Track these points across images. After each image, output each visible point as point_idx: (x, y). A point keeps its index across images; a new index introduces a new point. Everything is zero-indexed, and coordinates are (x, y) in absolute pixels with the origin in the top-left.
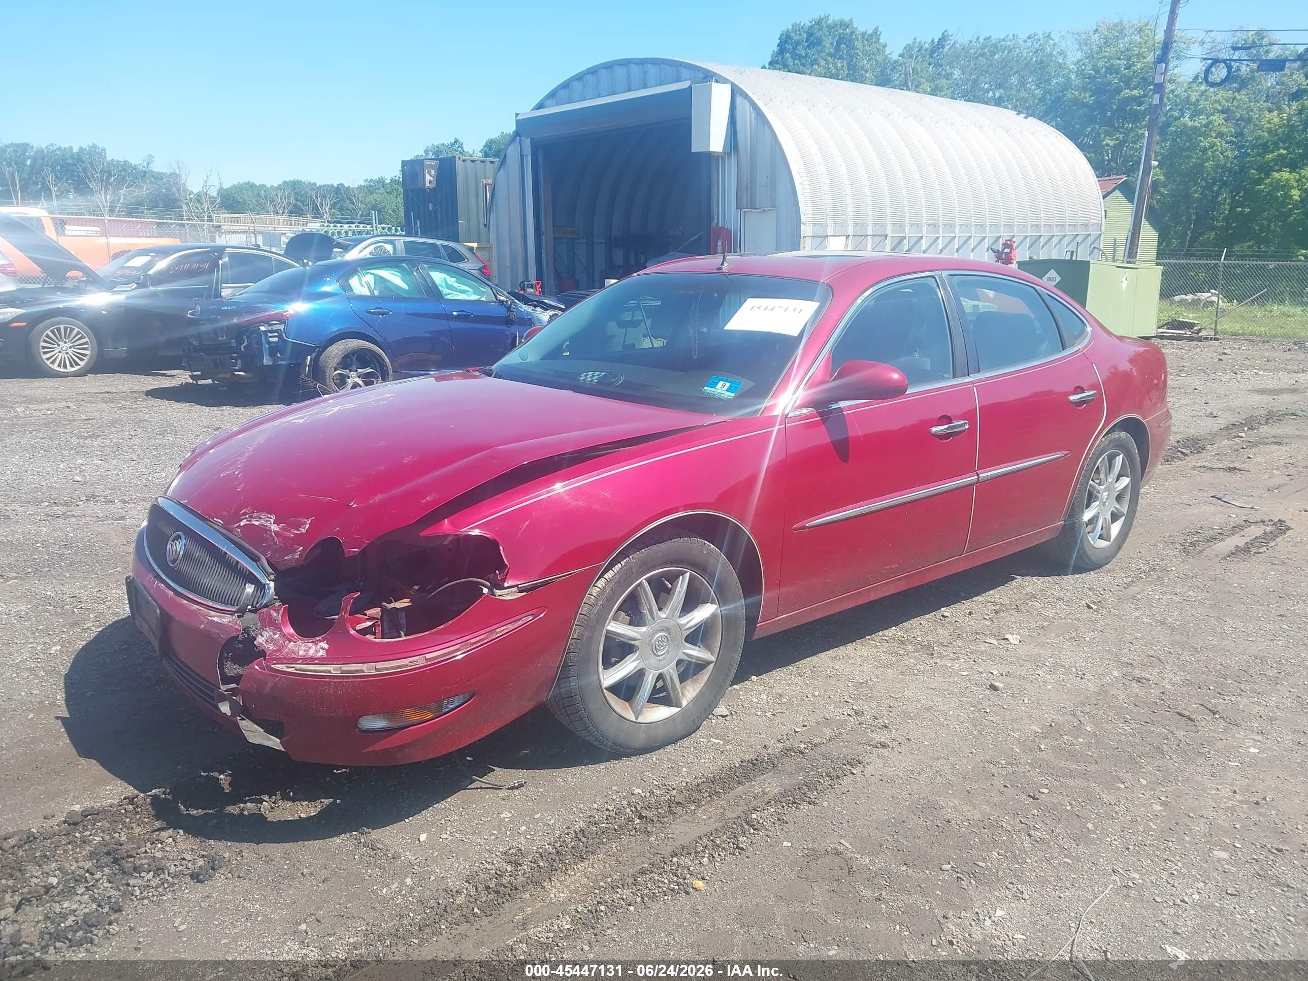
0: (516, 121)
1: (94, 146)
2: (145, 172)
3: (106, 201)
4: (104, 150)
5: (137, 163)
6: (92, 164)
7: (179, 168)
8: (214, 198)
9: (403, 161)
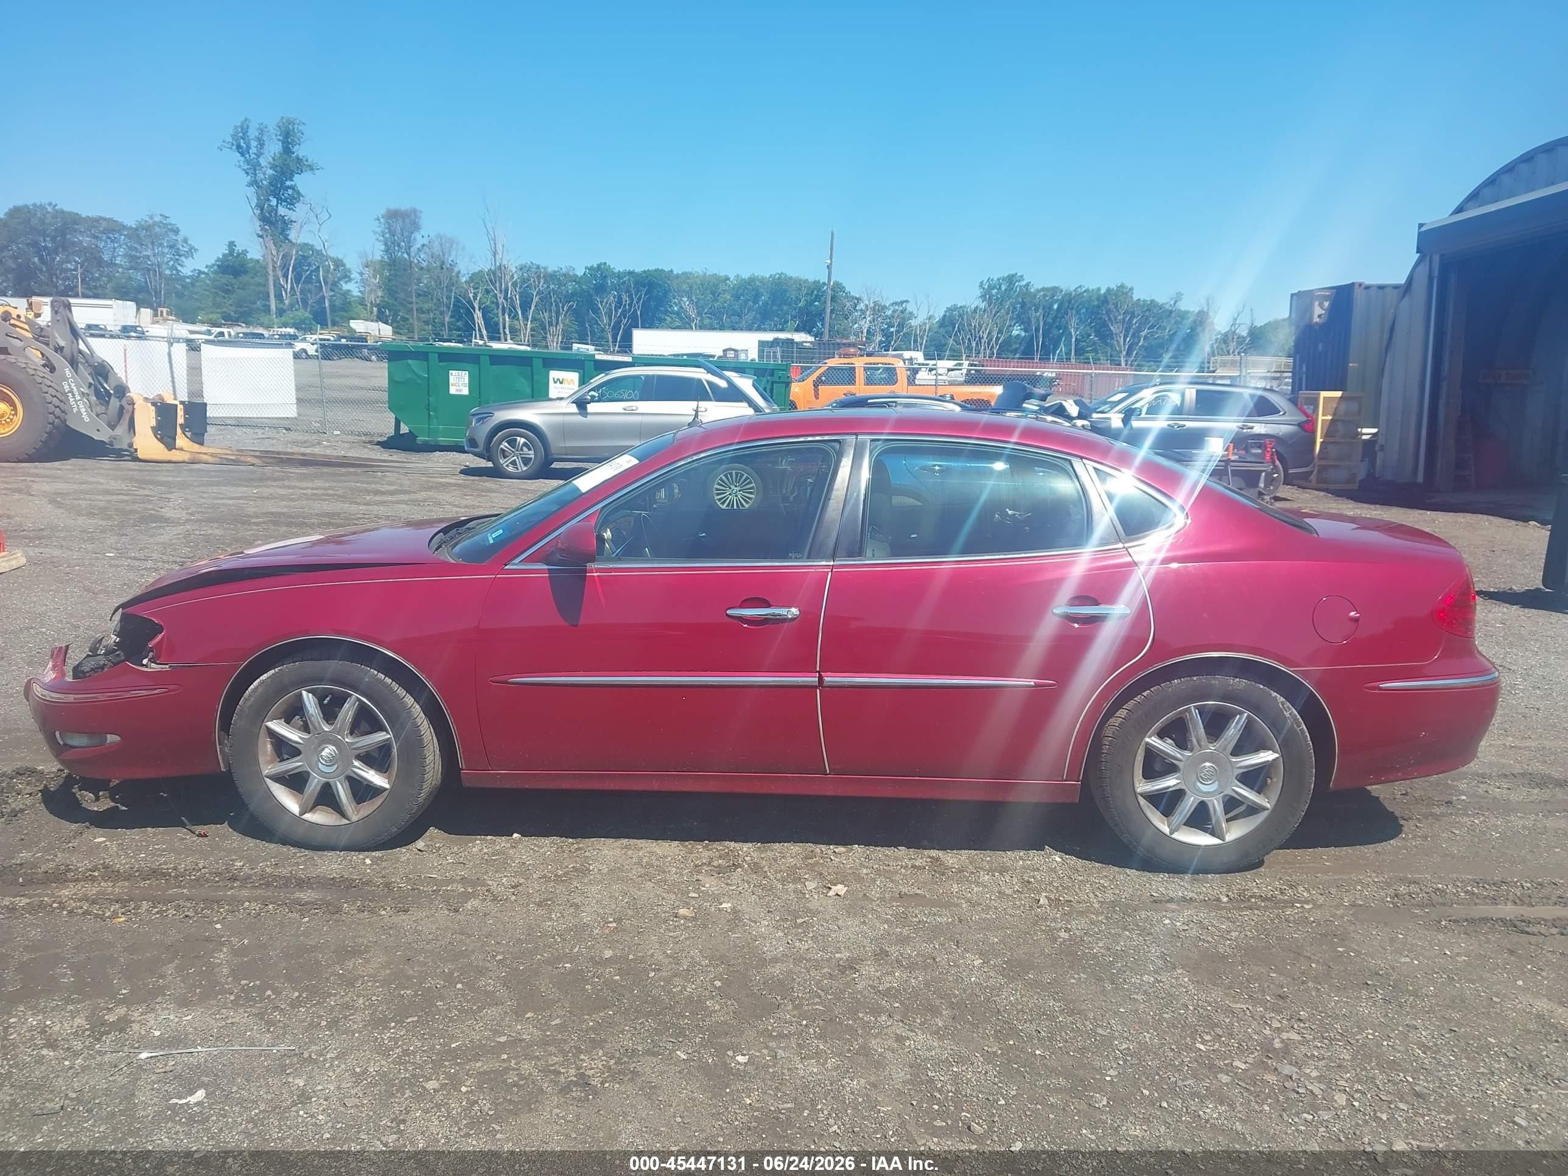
0: (1419, 234)
1: (1122, 286)
2: (1171, 312)
3: (1124, 345)
4: (1131, 289)
5: (1165, 302)
6: (1116, 305)
7: (1208, 305)
8: (1243, 337)
9: (1292, 295)
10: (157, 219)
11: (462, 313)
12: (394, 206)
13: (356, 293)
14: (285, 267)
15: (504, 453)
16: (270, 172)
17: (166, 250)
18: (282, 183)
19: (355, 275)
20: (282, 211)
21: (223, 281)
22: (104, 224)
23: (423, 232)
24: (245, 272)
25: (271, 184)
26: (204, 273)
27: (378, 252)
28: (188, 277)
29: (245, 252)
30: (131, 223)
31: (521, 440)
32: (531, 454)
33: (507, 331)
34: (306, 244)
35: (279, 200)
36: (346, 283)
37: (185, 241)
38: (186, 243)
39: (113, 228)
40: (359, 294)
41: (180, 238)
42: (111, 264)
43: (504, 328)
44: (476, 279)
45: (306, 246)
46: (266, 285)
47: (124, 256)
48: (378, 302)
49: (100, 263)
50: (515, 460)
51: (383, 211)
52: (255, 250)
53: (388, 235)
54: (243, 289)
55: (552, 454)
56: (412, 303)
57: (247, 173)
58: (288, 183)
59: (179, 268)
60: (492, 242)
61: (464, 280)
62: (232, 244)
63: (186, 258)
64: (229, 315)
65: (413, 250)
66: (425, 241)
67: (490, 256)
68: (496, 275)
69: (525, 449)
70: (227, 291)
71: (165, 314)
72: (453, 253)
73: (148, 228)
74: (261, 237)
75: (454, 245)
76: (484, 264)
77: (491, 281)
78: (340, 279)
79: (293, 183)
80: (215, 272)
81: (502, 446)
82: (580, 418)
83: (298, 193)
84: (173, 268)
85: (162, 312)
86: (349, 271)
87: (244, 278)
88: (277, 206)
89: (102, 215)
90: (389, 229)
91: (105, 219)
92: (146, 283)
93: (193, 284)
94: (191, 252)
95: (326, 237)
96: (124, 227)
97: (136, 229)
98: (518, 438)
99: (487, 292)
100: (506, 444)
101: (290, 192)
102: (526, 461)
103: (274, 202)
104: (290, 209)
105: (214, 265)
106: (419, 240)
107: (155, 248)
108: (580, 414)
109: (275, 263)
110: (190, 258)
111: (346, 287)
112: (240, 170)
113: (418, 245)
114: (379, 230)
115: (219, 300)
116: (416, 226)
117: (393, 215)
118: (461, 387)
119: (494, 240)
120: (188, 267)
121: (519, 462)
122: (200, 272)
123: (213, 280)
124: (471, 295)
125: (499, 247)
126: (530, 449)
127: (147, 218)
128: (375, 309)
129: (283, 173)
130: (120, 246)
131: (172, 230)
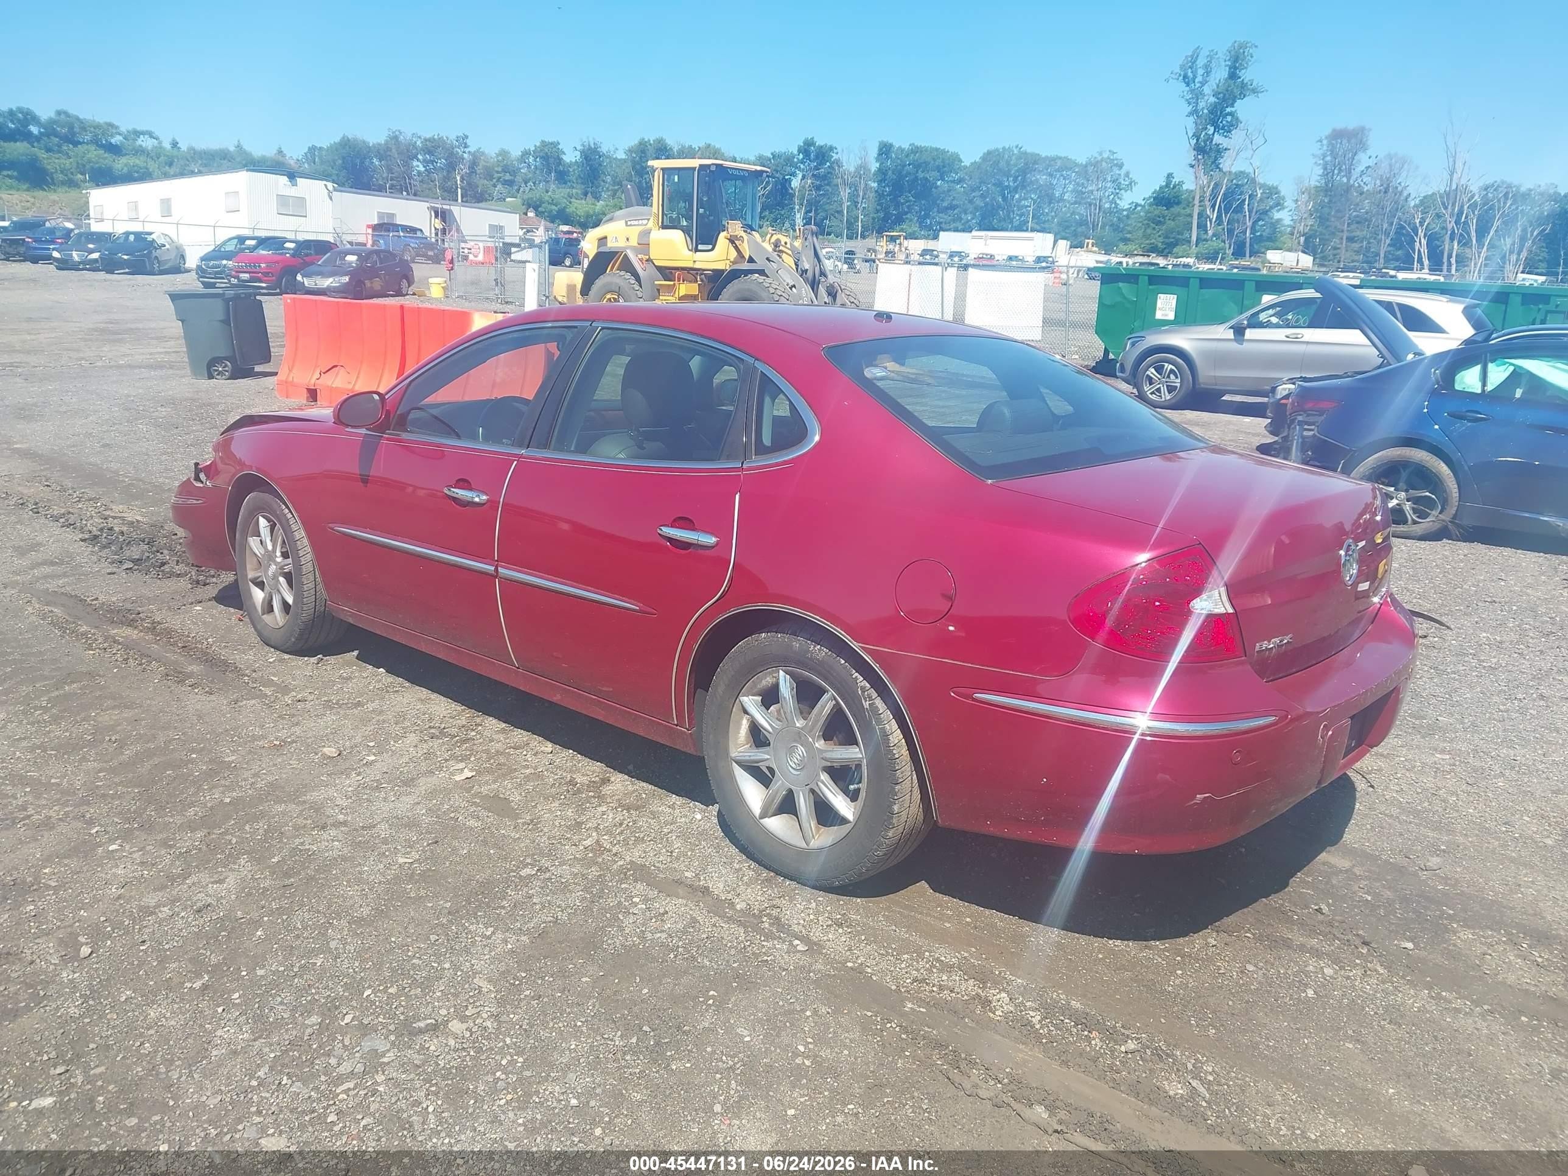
10: (1105, 155)
11: (1403, 240)
12: (1340, 125)
13: (1287, 221)
14: (1214, 196)
15: (1151, 381)
16: (1212, 100)
17: (1109, 185)
18: (1222, 110)
19: (1289, 203)
20: (1218, 139)
21: (1157, 212)
22: (1059, 163)
23: (1369, 153)
24: (1178, 203)
25: (1211, 112)
26: (1140, 205)
27: (1314, 177)
28: (1126, 210)
29: (1181, 183)
30: (1082, 160)
31: (1168, 367)
32: (1177, 383)
33: (1453, 260)
34: (1241, 172)
35: (1217, 128)
36: (1278, 211)
37: (1127, 175)
38: (1128, 176)
39: (1063, 166)
40: (1292, 223)
41: (1123, 172)
42: (1061, 199)
43: (1450, 256)
44: (1426, 203)
45: (1241, 174)
46: (1191, 215)
47: (1072, 191)
48: (1306, 231)
49: (1051, 199)
50: (1160, 388)
51: (1328, 131)
52: (1189, 181)
53: (1328, 158)
54: (1173, 220)
55: (1199, 384)
56: (1343, 231)
57: (1189, 103)
58: (1228, 110)
59: (1118, 202)
60: (1451, 160)
61: (1412, 204)
62: (1170, 176)
63: (1126, 191)
64: (1157, 246)
65: (1355, 174)
66: (1371, 162)
67: (1446, 176)
68: (1449, 197)
69: (1172, 376)
70: (1159, 223)
71: (1090, 246)
72: (1404, 174)
73: (1096, 164)
74: (1192, 166)
75: (1406, 166)
76: (1437, 185)
77: (1443, 204)
78: (1271, 208)
79: (1233, 109)
80: (1151, 205)
81: (1148, 373)
82: (1235, 346)
83: (1237, 119)
84: (1113, 202)
85: (1088, 243)
86: (1283, 198)
87: (1176, 209)
88: (1213, 134)
89: (1059, 155)
90: (1332, 151)
91: (1060, 158)
92: (1087, 216)
93: (1128, 217)
94: (1131, 184)
95: (1258, 164)
96: (1077, 165)
97: (1086, 166)
98: (1166, 365)
99: (1438, 216)
100: (1153, 370)
101: (1229, 118)
102: (1171, 389)
103: (1211, 130)
104: (1226, 137)
105: (1150, 197)
106: (1364, 160)
107: (1100, 183)
108: (1235, 340)
109: (1205, 192)
110: (1129, 192)
111: (1277, 215)
112: (1183, 100)
113: (1362, 168)
114: (1320, 152)
115: (1149, 231)
116: (1362, 146)
117: (1337, 135)
118: (1168, 312)
119: (1455, 157)
120: (1125, 202)
121: (1164, 389)
122: (1137, 205)
123: (1148, 212)
124: (1417, 221)
125: (1459, 165)
126: (1177, 377)
127: (1097, 155)
128: (1302, 239)
129: (1224, 100)
130: (1070, 182)
131: (1116, 165)
